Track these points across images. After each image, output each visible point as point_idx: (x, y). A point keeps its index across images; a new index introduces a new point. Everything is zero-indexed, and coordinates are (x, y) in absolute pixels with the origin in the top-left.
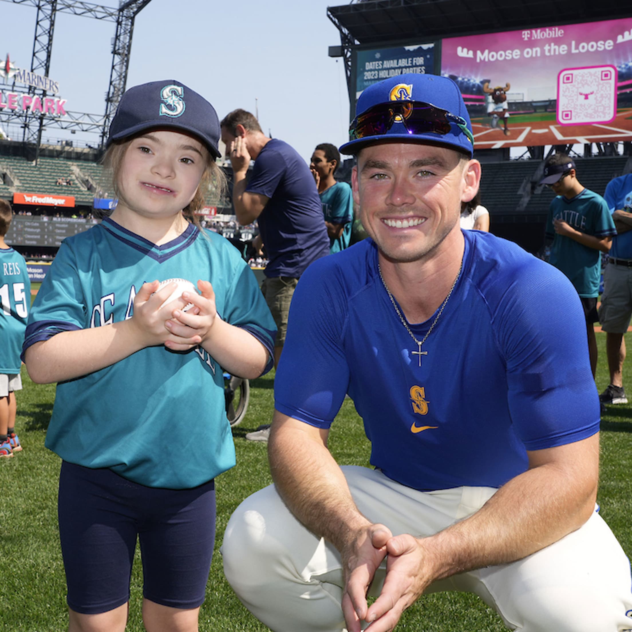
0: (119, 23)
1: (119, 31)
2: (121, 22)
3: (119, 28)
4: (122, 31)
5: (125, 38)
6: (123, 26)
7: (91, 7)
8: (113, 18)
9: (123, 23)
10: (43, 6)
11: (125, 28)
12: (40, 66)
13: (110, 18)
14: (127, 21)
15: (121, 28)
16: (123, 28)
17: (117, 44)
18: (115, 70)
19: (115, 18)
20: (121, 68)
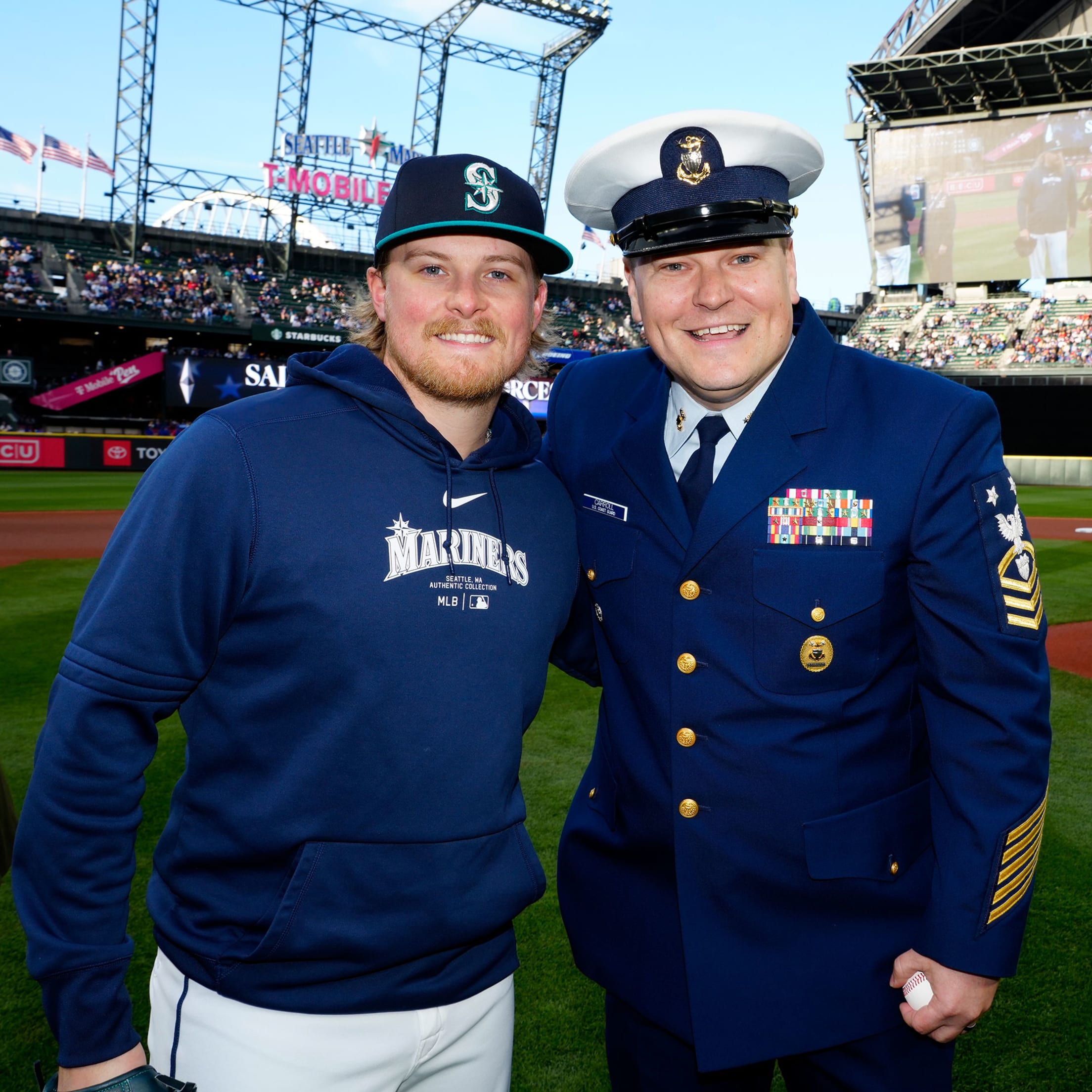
0: (543, 78)
1: (543, 90)
2: (547, 76)
3: (543, 87)
4: (548, 91)
5: (550, 102)
6: (549, 82)
7: (503, 51)
8: (535, 71)
9: (550, 77)
10: (428, 46)
11: (552, 85)
12: (425, 140)
13: (528, 70)
14: (556, 75)
15: (546, 85)
16: (549, 86)
17: (540, 111)
18: (537, 150)
19: (538, 69)
20: (545, 148)
